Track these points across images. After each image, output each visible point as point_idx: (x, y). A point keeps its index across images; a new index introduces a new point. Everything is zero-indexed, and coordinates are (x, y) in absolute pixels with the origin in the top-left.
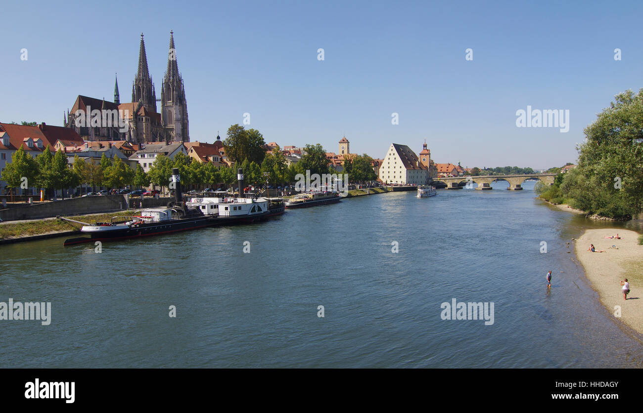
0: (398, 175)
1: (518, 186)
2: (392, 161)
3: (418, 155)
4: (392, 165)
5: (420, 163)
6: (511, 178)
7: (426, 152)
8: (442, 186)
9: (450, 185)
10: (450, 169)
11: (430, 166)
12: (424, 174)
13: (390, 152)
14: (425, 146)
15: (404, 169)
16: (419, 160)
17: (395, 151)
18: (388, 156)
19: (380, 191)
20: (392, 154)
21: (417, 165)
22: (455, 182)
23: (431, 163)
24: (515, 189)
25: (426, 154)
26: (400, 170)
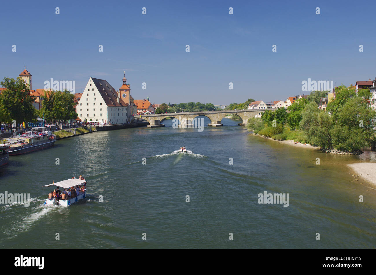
0: (98, 112)
1: (219, 122)
2: (91, 97)
3: (118, 91)
4: (91, 101)
5: (120, 100)
6: (212, 115)
7: (126, 87)
8: (144, 124)
9: (152, 123)
10: (147, 106)
11: (131, 102)
12: (125, 111)
13: (88, 86)
14: (124, 81)
15: (105, 106)
16: (119, 96)
17: (94, 86)
18: (86, 92)
19: (85, 131)
20: (91, 90)
21: (118, 101)
22: (158, 119)
23: (131, 99)
24: (217, 126)
25: (126, 90)
26: (101, 107)
